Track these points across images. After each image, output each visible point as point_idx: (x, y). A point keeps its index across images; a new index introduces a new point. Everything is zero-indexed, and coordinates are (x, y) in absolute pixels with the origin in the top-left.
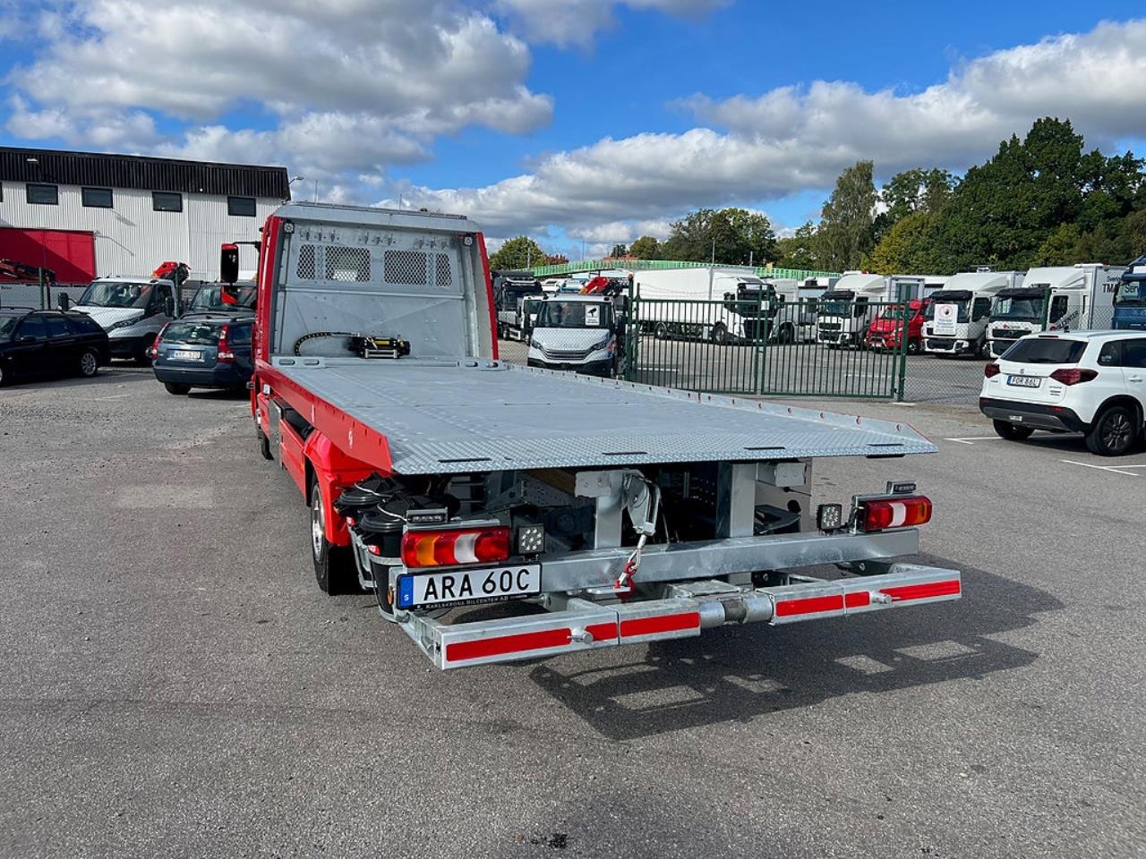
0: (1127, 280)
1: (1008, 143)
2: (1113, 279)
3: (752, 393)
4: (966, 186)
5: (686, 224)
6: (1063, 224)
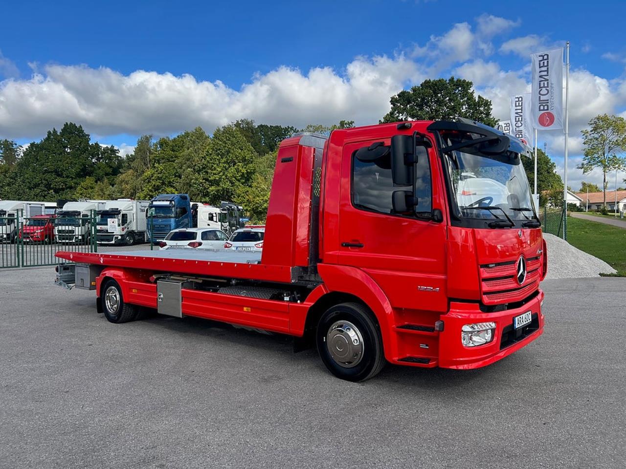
0: (151, 206)
1: (52, 132)
2: (143, 207)
3: (17, 267)
4: (30, 152)
6: (87, 177)
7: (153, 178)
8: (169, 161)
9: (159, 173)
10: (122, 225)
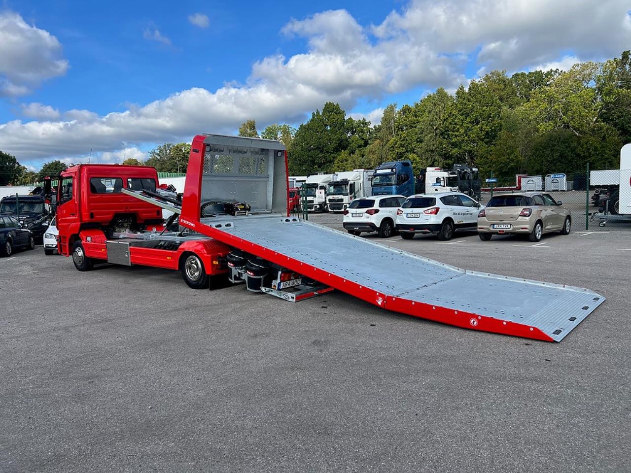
0: (375, 176)
2: (370, 176)
4: (300, 133)
5: (158, 152)
6: (343, 151)
7: (396, 146)
8: (411, 127)
9: (402, 141)
10: (350, 194)
